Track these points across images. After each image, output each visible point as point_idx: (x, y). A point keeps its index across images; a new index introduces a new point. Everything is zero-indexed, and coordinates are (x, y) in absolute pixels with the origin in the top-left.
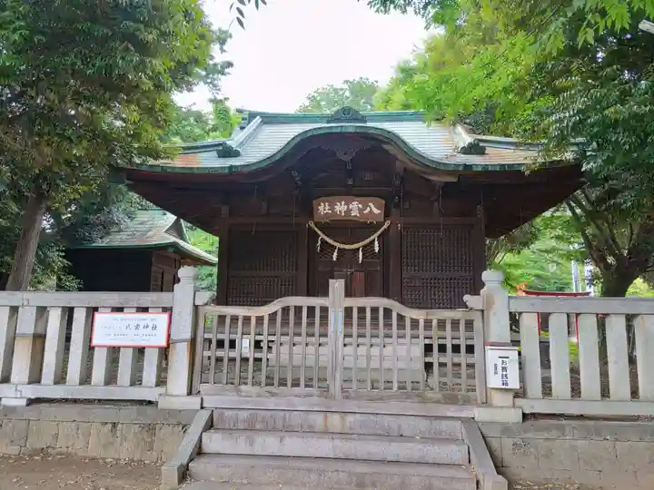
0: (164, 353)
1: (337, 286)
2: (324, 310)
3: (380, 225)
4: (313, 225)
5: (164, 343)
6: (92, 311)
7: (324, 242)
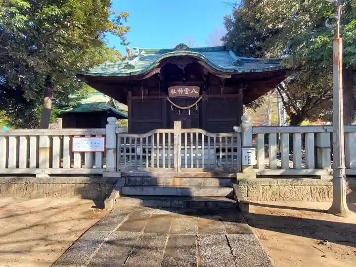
0: (104, 154)
1: (178, 124)
2: (172, 135)
3: (197, 98)
4: (168, 99)
5: (103, 150)
6: (72, 137)
7: (174, 107)
